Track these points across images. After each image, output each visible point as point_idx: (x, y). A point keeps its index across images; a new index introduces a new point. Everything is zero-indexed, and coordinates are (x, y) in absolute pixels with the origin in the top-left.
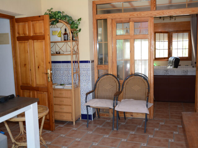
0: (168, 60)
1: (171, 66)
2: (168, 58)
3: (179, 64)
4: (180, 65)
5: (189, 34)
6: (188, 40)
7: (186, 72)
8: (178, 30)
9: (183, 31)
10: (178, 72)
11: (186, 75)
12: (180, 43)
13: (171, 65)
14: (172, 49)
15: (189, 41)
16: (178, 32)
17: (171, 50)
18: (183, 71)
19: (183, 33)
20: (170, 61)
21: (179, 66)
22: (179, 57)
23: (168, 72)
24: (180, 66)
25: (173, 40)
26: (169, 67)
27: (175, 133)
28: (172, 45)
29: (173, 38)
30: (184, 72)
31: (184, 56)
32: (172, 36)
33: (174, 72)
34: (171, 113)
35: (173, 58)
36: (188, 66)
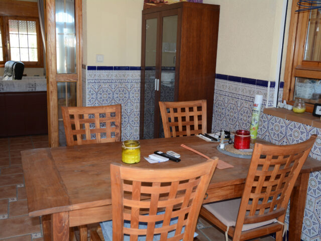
0: (4, 67)
1: (10, 76)
2: (4, 63)
3: (24, 74)
4: (26, 75)
5: (36, 24)
6: (35, 33)
7: (34, 86)
8: (18, 15)
9: (27, 18)
10: (21, 86)
11: (34, 90)
12: (23, 38)
13: (9, 74)
14: (10, 47)
15: (37, 35)
16: (17, 18)
17: (8, 48)
18: (29, 84)
19: (27, 21)
20: (8, 68)
21: (23, 77)
22: (24, 62)
23: (3, 86)
24: (25, 77)
25: (10, 32)
26: (6, 78)
27: (19, 186)
28: (9, 40)
29: (10, 29)
30: (31, 86)
31: (31, 60)
32: (8, 25)
33: (14, 87)
34: (13, 156)
35: (12, 63)
36: (38, 76)
